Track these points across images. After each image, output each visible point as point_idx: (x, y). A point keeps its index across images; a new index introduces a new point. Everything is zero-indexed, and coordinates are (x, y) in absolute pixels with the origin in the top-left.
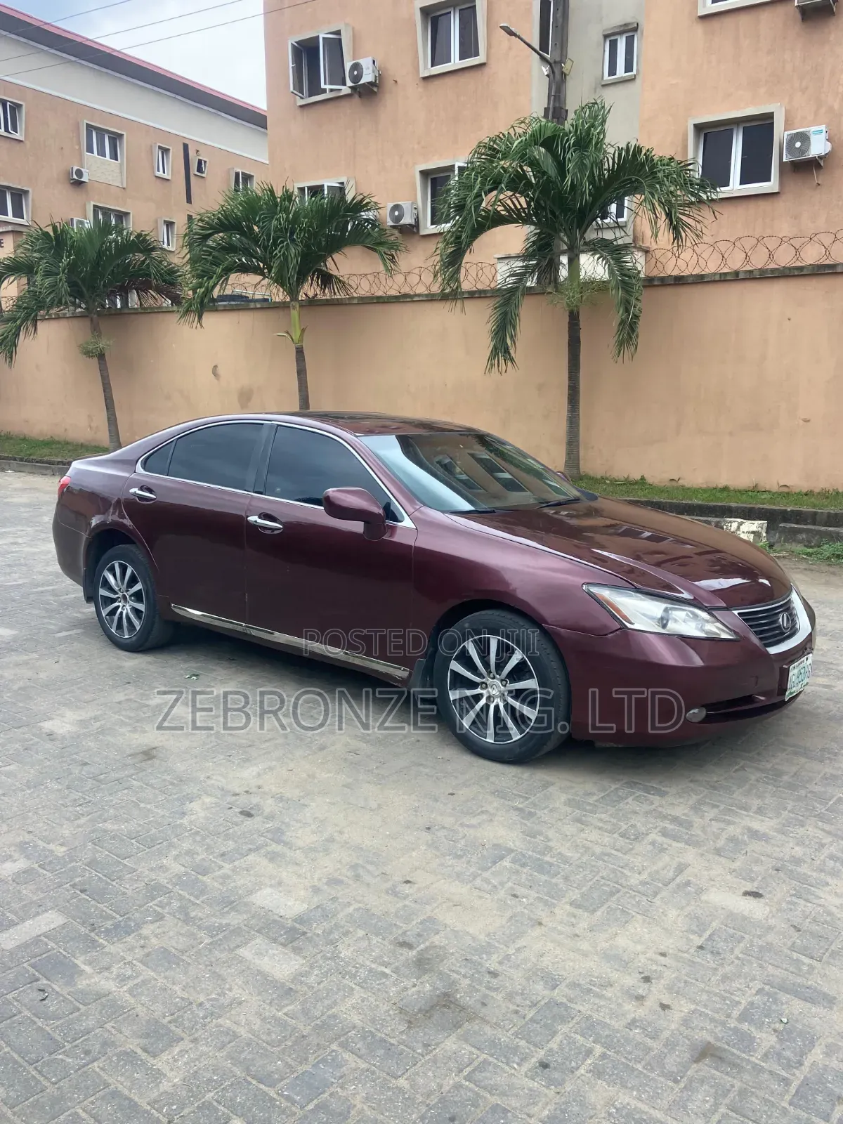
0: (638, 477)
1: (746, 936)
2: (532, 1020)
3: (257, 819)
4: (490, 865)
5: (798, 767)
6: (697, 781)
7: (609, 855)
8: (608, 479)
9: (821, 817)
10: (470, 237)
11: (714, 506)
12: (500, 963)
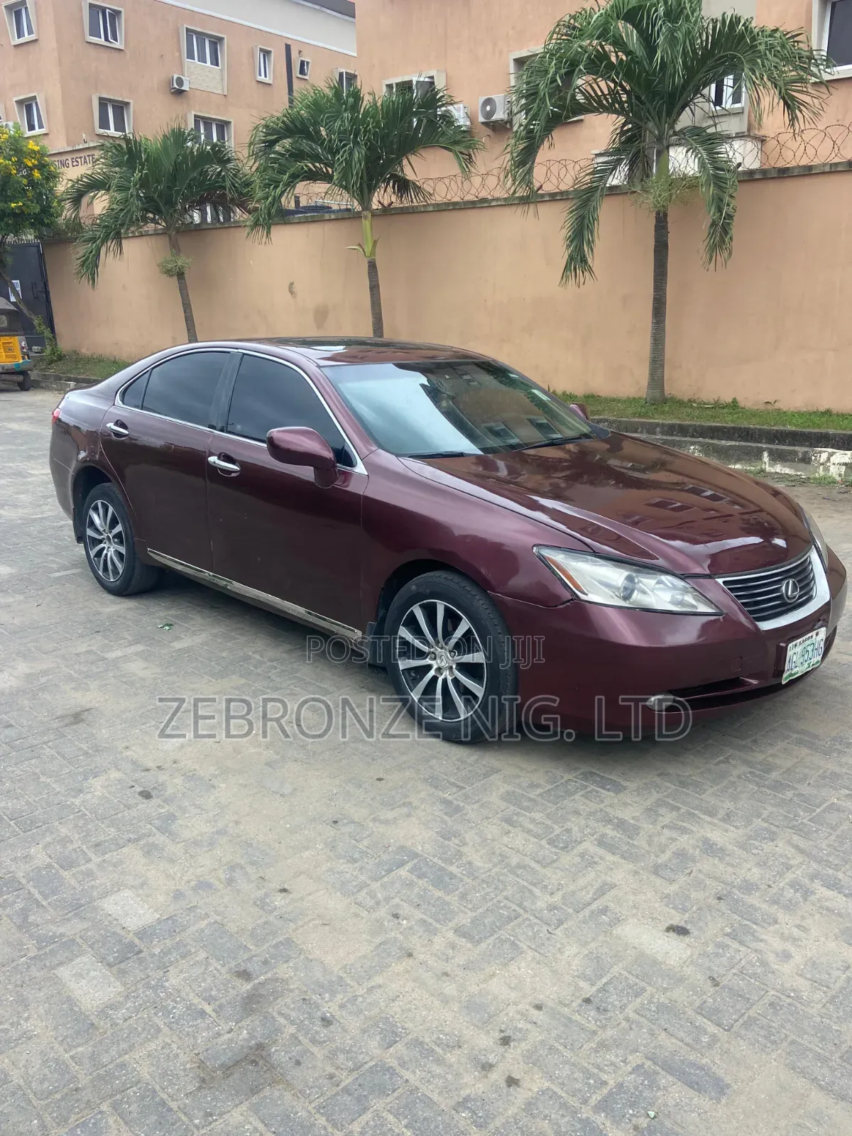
0: (729, 400)
1: (649, 989)
2: (346, 1091)
3: (154, 802)
4: (383, 873)
5: (795, 760)
6: (668, 774)
7: (524, 867)
8: (694, 402)
9: (799, 830)
10: (545, 130)
11: (810, 433)
12: (342, 1006)
